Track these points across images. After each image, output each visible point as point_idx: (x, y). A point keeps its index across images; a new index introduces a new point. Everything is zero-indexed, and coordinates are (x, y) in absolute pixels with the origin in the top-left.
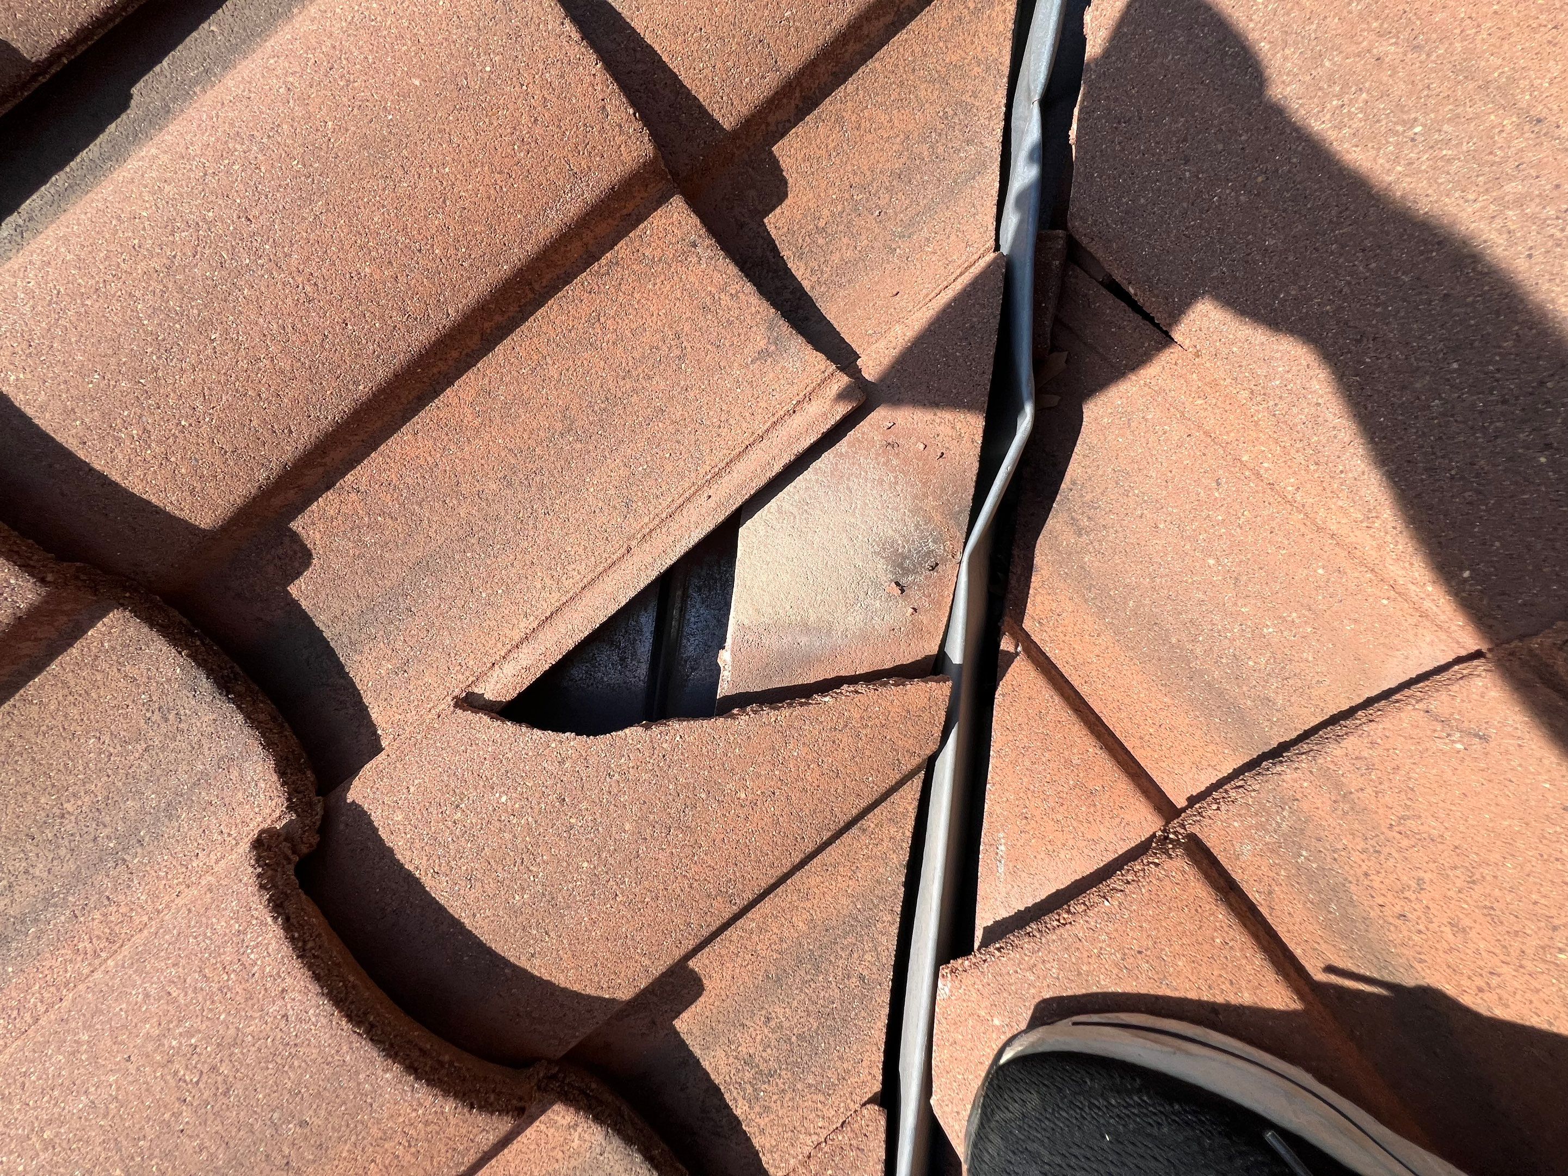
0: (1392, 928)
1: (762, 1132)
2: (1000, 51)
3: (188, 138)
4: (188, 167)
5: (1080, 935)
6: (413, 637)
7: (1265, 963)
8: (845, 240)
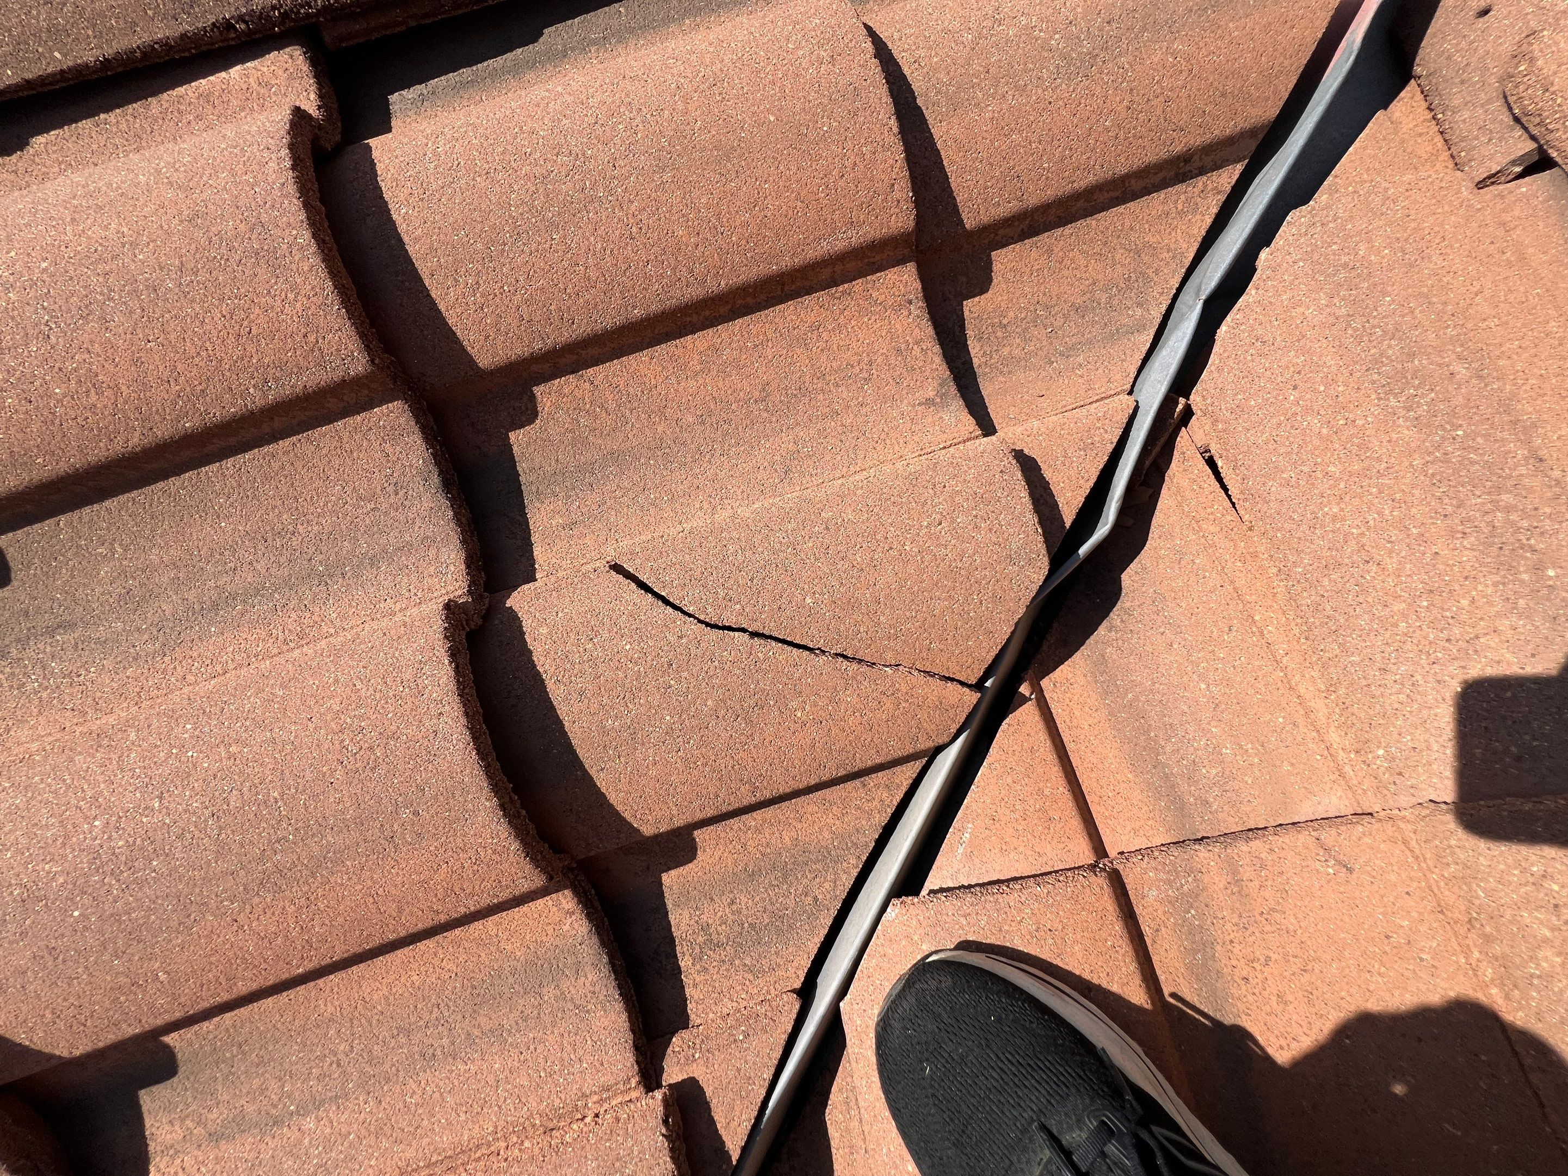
0: (1235, 985)
1: (695, 986)
2: (1188, 248)
3: (591, 91)
4: (585, 112)
5: (1012, 904)
6: (587, 506)
7: (1137, 971)
8: (1018, 341)
